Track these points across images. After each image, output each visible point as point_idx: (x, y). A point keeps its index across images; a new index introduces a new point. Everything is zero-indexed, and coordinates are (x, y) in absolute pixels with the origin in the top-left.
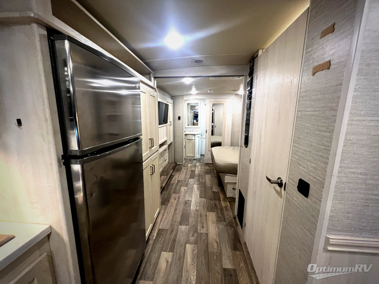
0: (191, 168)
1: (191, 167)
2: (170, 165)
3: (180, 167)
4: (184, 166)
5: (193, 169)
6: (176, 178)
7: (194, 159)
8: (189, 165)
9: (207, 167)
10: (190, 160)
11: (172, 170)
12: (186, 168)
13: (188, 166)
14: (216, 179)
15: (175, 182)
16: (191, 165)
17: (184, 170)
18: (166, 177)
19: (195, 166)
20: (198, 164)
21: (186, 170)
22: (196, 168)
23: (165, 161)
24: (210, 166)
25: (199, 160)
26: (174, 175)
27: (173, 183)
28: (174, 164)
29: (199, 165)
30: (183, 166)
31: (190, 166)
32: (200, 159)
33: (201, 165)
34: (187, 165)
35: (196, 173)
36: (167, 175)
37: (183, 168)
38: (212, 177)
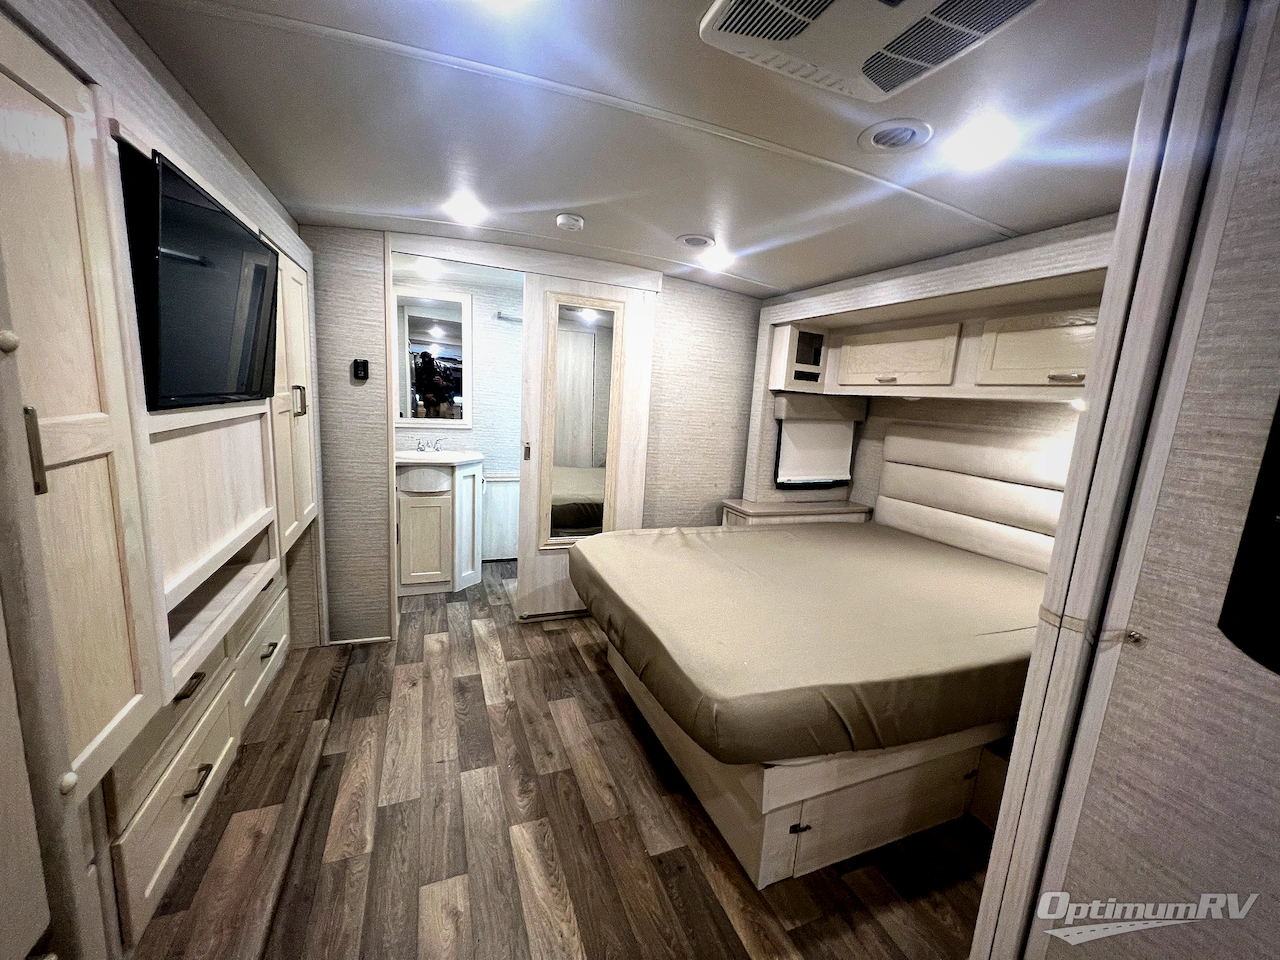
0: (448, 665)
1: (448, 651)
2: (301, 678)
3: (379, 669)
4: (401, 659)
5: (462, 672)
6: (359, 794)
7: (451, 597)
8: (434, 642)
9: (537, 643)
10: (430, 602)
11: (318, 718)
12: (416, 669)
13: (431, 654)
14: (617, 722)
15: (362, 843)
16: (444, 637)
17: (407, 695)
18: (276, 808)
19: (470, 646)
20: (481, 627)
21: (420, 687)
22: (482, 657)
23: (264, 657)
24: (549, 633)
25: (476, 597)
26: (341, 759)
27: (345, 863)
28: (328, 663)
29: (491, 633)
30: (393, 654)
31: (437, 647)
32: (479, 587)
33: (500, 633)
34: (421, 643)
35: (488, 702)
36: (279, 796)
37: (400, 673)
38: (589, 710)
